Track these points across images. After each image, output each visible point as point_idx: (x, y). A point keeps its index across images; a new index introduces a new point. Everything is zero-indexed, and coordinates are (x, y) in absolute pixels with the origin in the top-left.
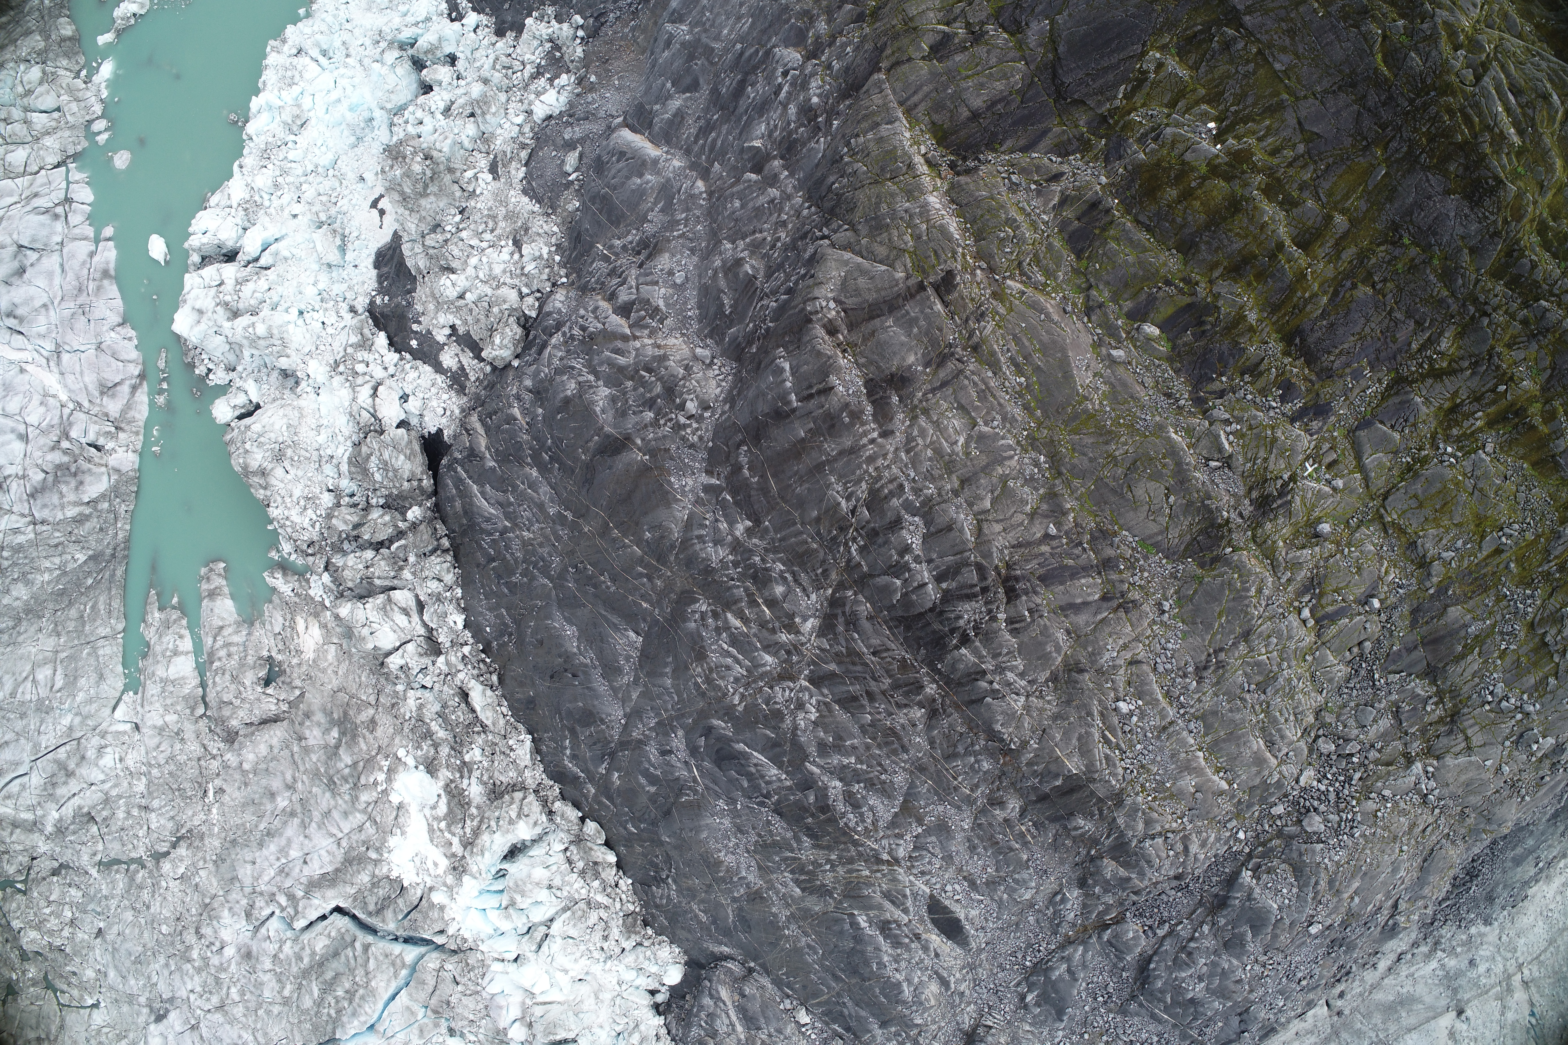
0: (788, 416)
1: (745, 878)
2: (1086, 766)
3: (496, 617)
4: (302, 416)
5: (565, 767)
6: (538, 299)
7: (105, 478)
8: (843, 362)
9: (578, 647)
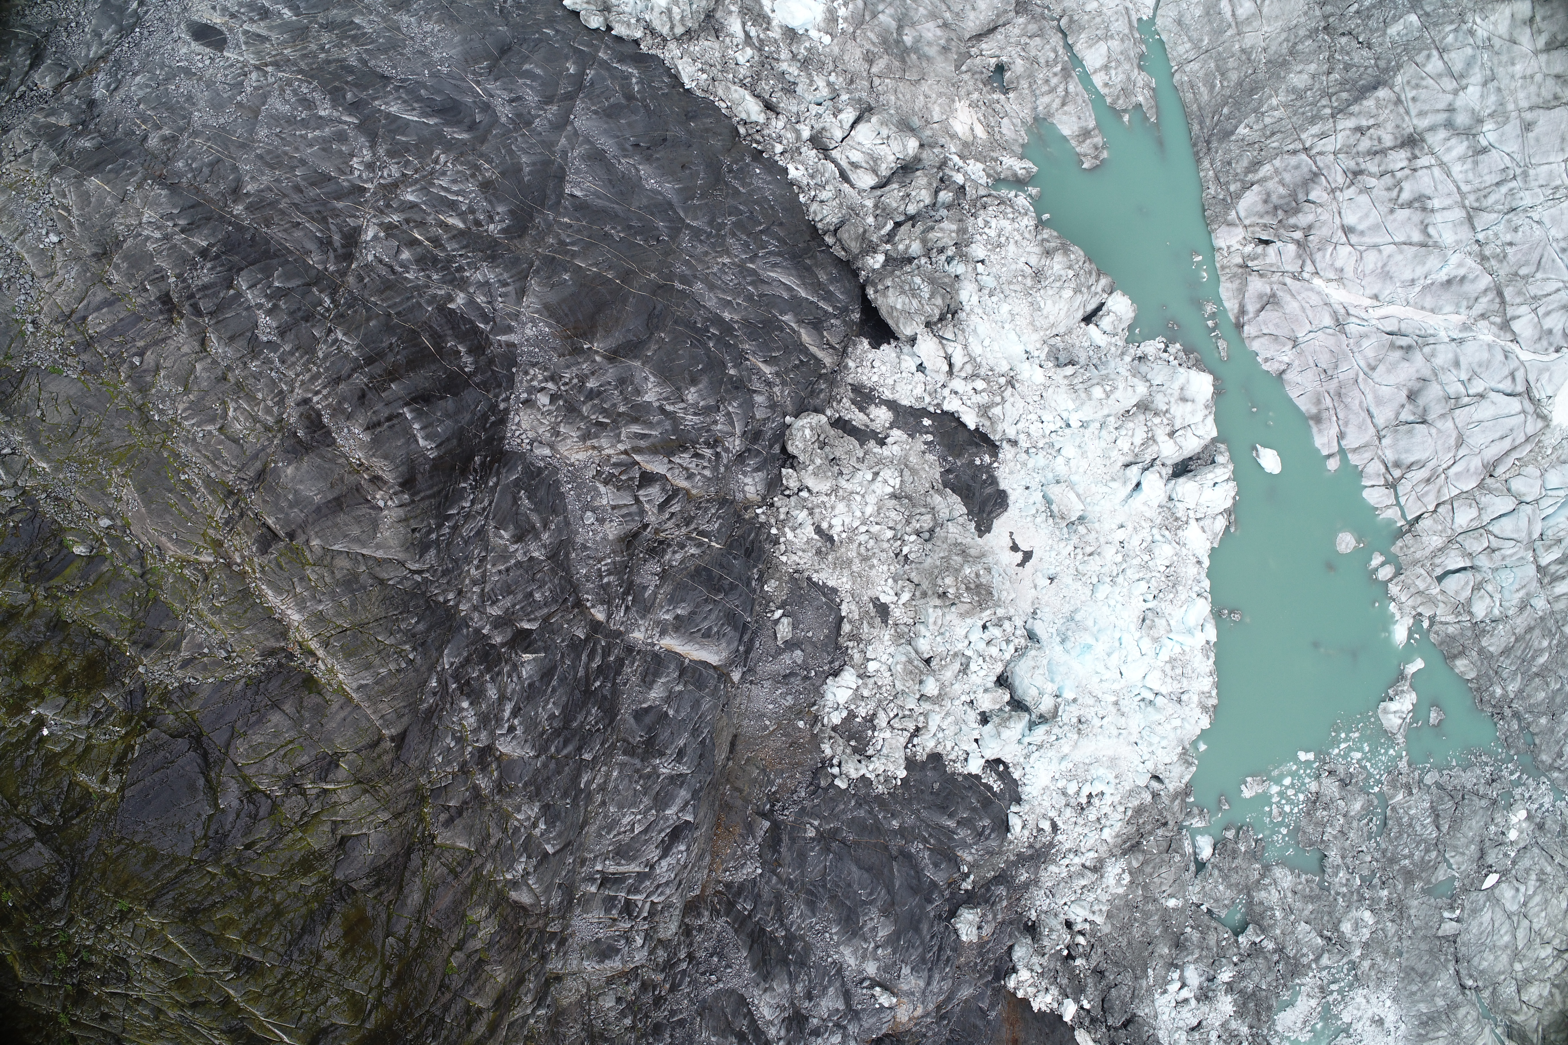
0: (414, 400)
1: (412, 17)
2: (83, 185)
3: (752, 183)
4: (1032, 323)
5: (636, 68)
6: (787, 488)
7: (1242, 214)
8: (360, 454)
9: (638, 170)
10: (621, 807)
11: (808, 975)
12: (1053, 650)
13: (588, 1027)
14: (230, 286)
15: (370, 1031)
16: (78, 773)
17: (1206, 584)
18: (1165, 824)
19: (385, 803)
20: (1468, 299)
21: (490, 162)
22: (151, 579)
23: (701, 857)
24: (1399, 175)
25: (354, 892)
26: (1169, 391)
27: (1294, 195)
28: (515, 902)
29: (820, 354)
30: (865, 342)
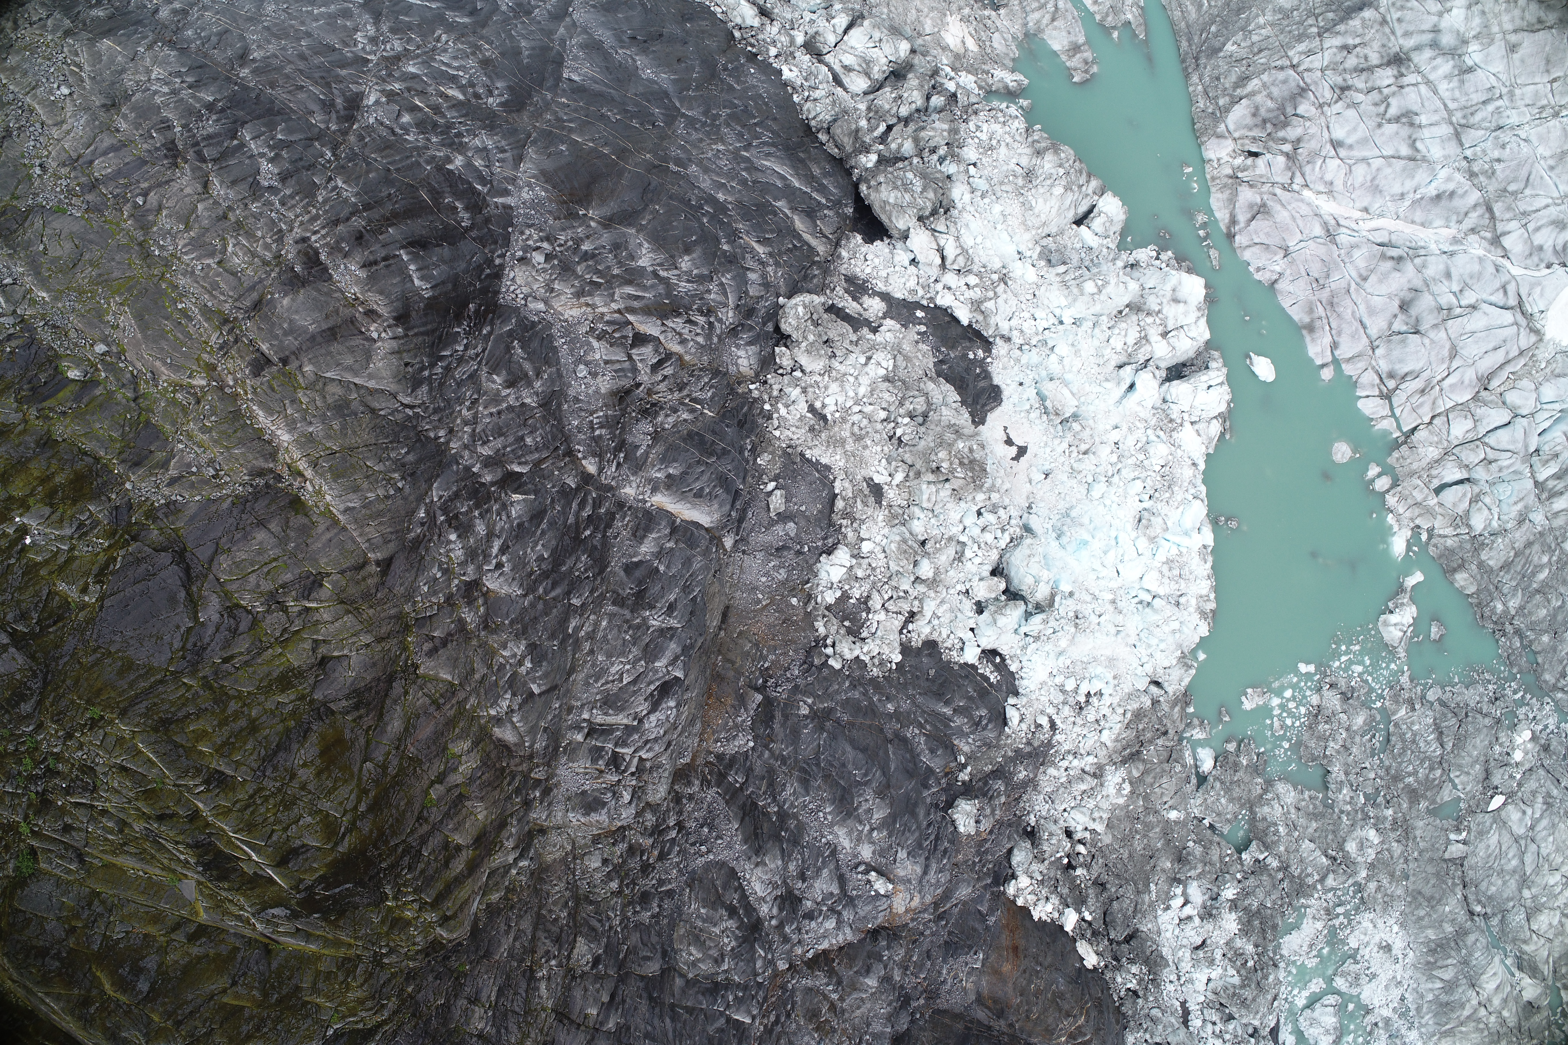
0: (411, 245)
2: (95, 46)
3: (746, 82)
6: (781, 367)
7: (1232, 127)
8: (355, 290)
9: (635, 61)
10: (609, 656)
11: (802, 854)
12: (1048, 543)
13: (573, 887)
14: (234, 137)
15: (343, 854)
16: (58, 583)
17: (1203, 489)
18: (1165, 733)
19: (369, 626)
20: (1458, 213)
21: (490, 43)
22: (143, 403)
23: (691, 722)
24: (1386, 91)
25: (333, 713)
26: (1161, 293)
27: (1282, 109)
28: (499, 740)
29: (814, 242)
30: (859, 238)
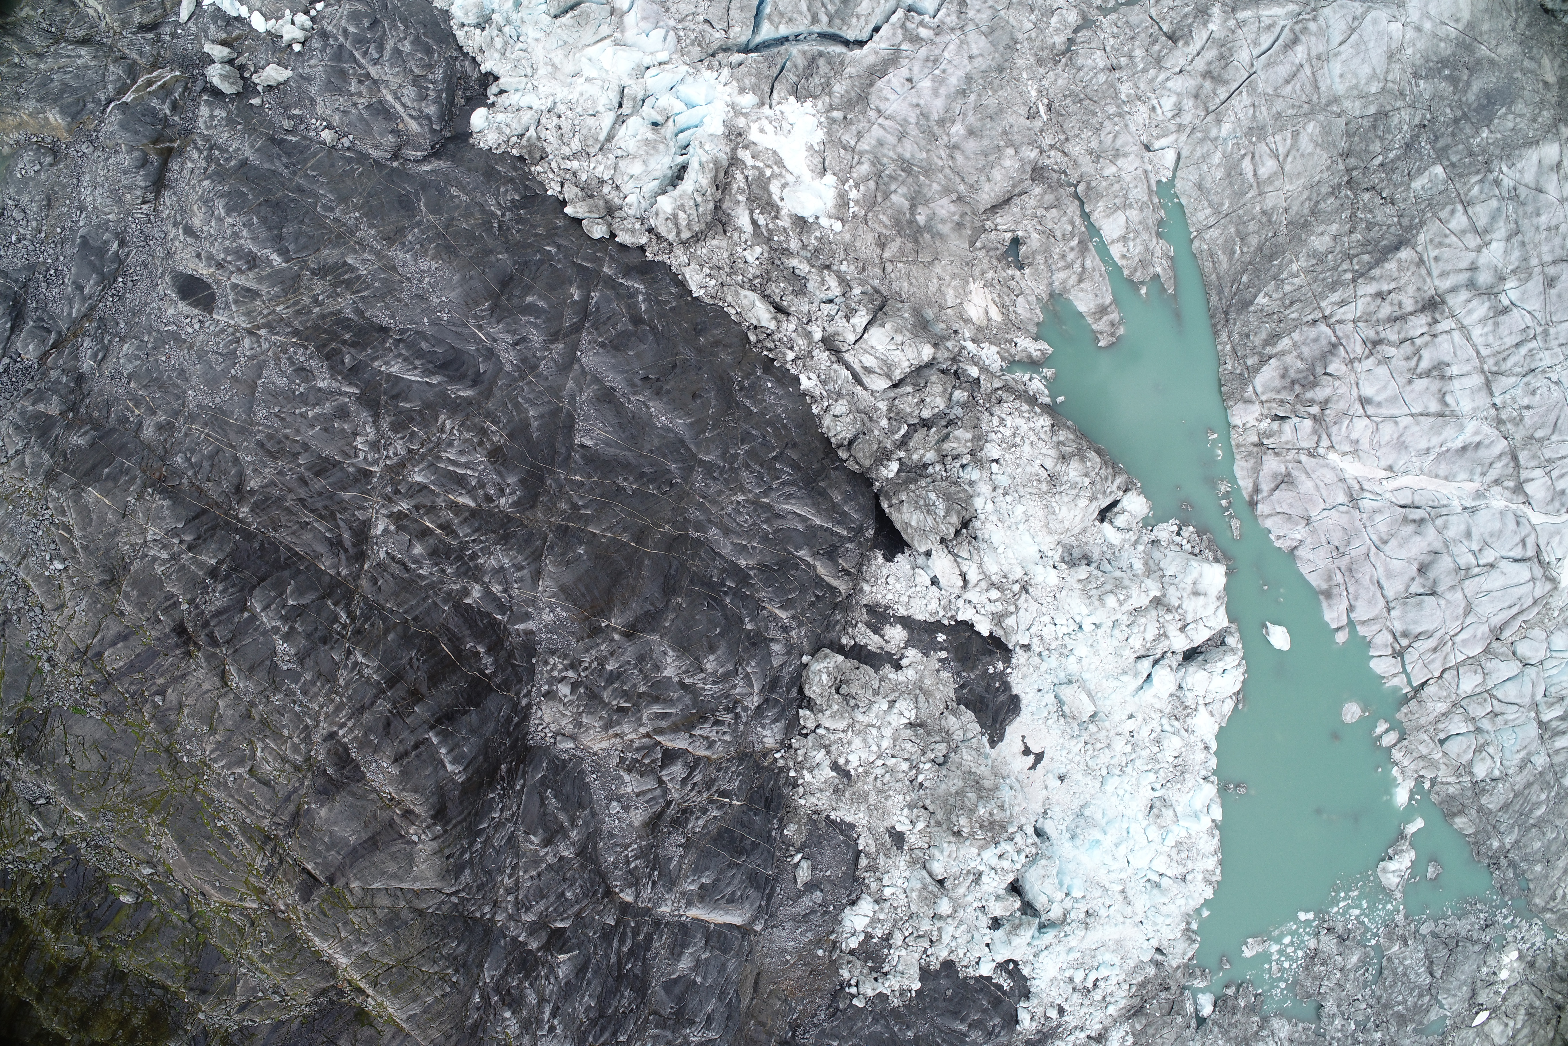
0: (439, 721)
1: (407, 252)
2: (81, 497)
3: (764, 400)
4: (1046, 526)
5: (643, 282)
6: (804, 727)
7: (1259, 390)
8: (390, 789)
9: (648, 408)
12: (1063, 847)
14: (244, 609)
17: (1213, 763)
18: (1168, 989)
20: (1483, 465)
21: (497, 422)
22: (200, 923)
24: (1418, 342)
26: (1182, 585)
27: (1312, 369)
29: (835, 583)
30: (879, 555)
